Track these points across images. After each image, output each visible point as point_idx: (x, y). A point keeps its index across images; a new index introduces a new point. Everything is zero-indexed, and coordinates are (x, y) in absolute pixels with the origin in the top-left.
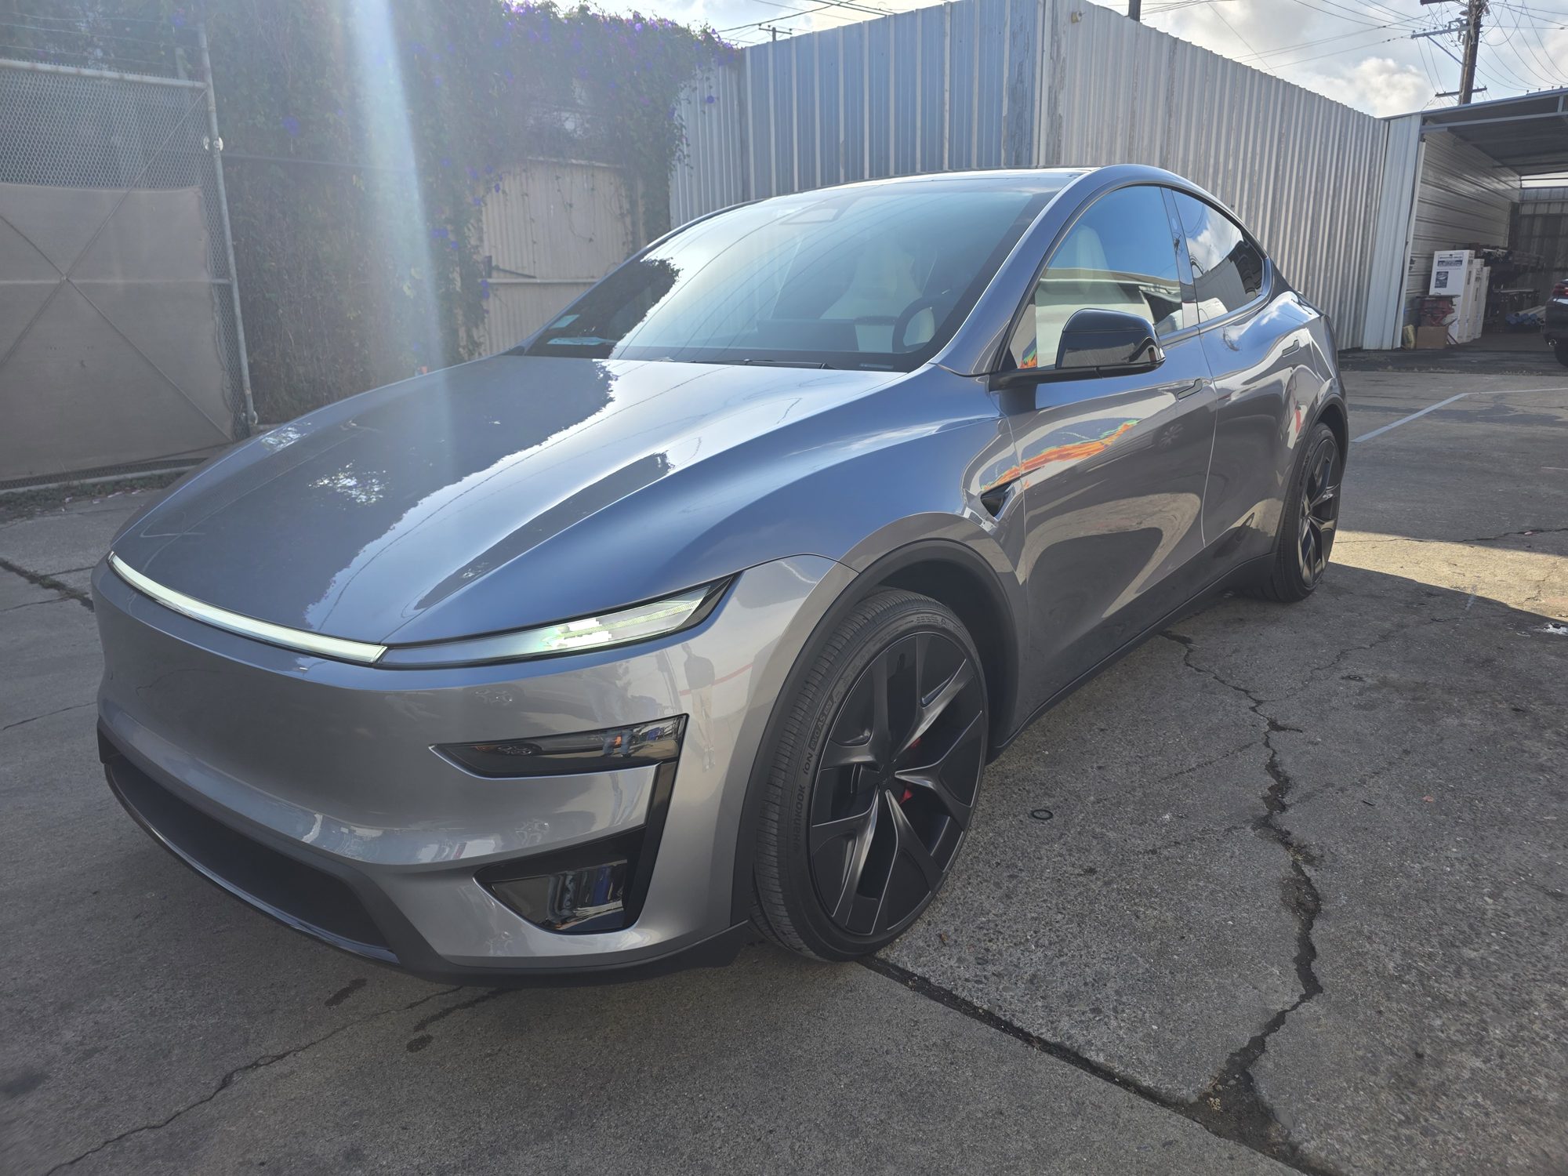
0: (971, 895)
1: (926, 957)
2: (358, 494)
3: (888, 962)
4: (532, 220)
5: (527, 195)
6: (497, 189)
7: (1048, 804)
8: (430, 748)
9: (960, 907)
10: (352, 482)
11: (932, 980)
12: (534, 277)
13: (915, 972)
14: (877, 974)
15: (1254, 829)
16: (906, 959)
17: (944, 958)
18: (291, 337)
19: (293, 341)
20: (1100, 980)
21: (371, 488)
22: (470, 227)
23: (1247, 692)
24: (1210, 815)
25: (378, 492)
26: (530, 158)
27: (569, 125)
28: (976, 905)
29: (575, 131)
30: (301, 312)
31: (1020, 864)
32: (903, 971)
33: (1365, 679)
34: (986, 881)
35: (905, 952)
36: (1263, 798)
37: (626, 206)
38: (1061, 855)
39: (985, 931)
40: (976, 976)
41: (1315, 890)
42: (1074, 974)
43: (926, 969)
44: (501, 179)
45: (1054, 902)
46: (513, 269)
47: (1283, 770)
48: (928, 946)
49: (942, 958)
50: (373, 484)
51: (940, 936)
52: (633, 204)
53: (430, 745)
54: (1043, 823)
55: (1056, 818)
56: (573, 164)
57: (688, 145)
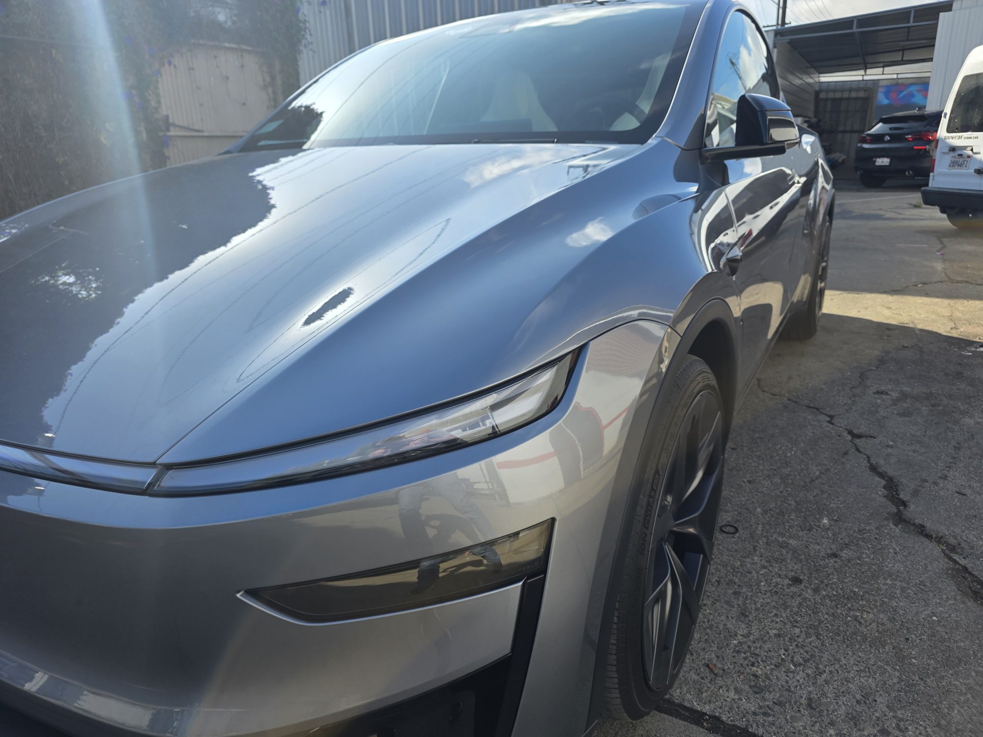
0: (712, 617)
1: (707, 691)
2: (78, 289)
3: (674, 702)
4: (198, 88)
5: (193, 69)
6: (170, 63)
7: (729, 519)
8: (238, 595)
9: (708, 630)
10: (71, 279)
11: (724, 718)
12: (202, 131)
13: (704, 711)
14: (670, 717)
15: (896, 525)
16: (688, 696)
17: (723, 690)
18: (11, 177)
19: (13, 181)
20: (867, 698)
21: (89, 284)
22: (150, 92)
23: (817, 409)
24: (855, 516)
25: (97, 288)
26: (193, 41)
27: (221, 18)
28: (721, 627)
29: (226, 22)
30: (18, 158)
31: (737, 580)
32: (692, 711)
33: (890, 393)
34: (717, 600)
35: (685, 689)
36: (884, 496)
37: (268, 79)
38: (765, 567)
39: (743, 655)
40: (760, 707)
41: (976, 577)
42: (843, 693)
43: (712, 706)
44: (172, 56)
45: (784, 615)
46: (186, 124)
47: (883, 470)
48: (702, 678)
49: (721, 691)
50: (90, 280)
51: (708, 666)
52: (273, 78)
53: (238, 592)
54: (734, 538)
55: (741, 531)
56: (226, 48)
57: (311, 35)
